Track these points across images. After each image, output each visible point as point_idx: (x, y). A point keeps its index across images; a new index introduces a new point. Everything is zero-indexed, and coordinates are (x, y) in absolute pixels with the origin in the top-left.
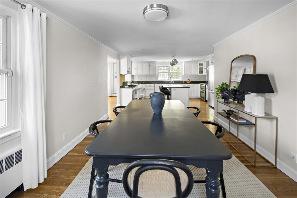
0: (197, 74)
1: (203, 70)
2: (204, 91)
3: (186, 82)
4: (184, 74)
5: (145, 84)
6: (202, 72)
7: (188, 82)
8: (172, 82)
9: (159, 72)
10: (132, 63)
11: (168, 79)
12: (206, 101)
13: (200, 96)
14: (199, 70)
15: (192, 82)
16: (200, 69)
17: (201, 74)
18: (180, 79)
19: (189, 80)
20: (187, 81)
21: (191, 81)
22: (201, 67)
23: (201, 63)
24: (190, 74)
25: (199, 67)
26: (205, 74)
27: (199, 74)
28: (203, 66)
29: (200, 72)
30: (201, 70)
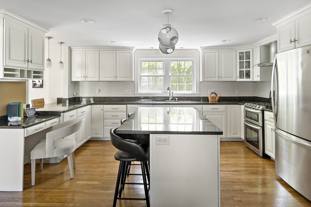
0: (233, 79)
1: (251, 69)
2: (259, 128)
3: (208, 100)
4: (201, 80)
5: (101, 106)
6: (248, 75)
7: (212, 98)
8: (174, 99)
9: (143, 74)
10: (73, 52)
11: (165, 92)
12: (266, 157)
13: (243, 137)
14: (240, 68)
15: (223, 100)
16: (241, 66)
17: (245, 80)
18: (193, 92)
19: (214, 95)
20: (210, 98)
21: (219, 96)
22: (245, 61)
23: (244, 51)
24: (217, 79)
25: (238, 61)
26: (257, 79)
27: (239, 80)
28: (251, 60)
29: (241, 75)
30: (245, 70)
